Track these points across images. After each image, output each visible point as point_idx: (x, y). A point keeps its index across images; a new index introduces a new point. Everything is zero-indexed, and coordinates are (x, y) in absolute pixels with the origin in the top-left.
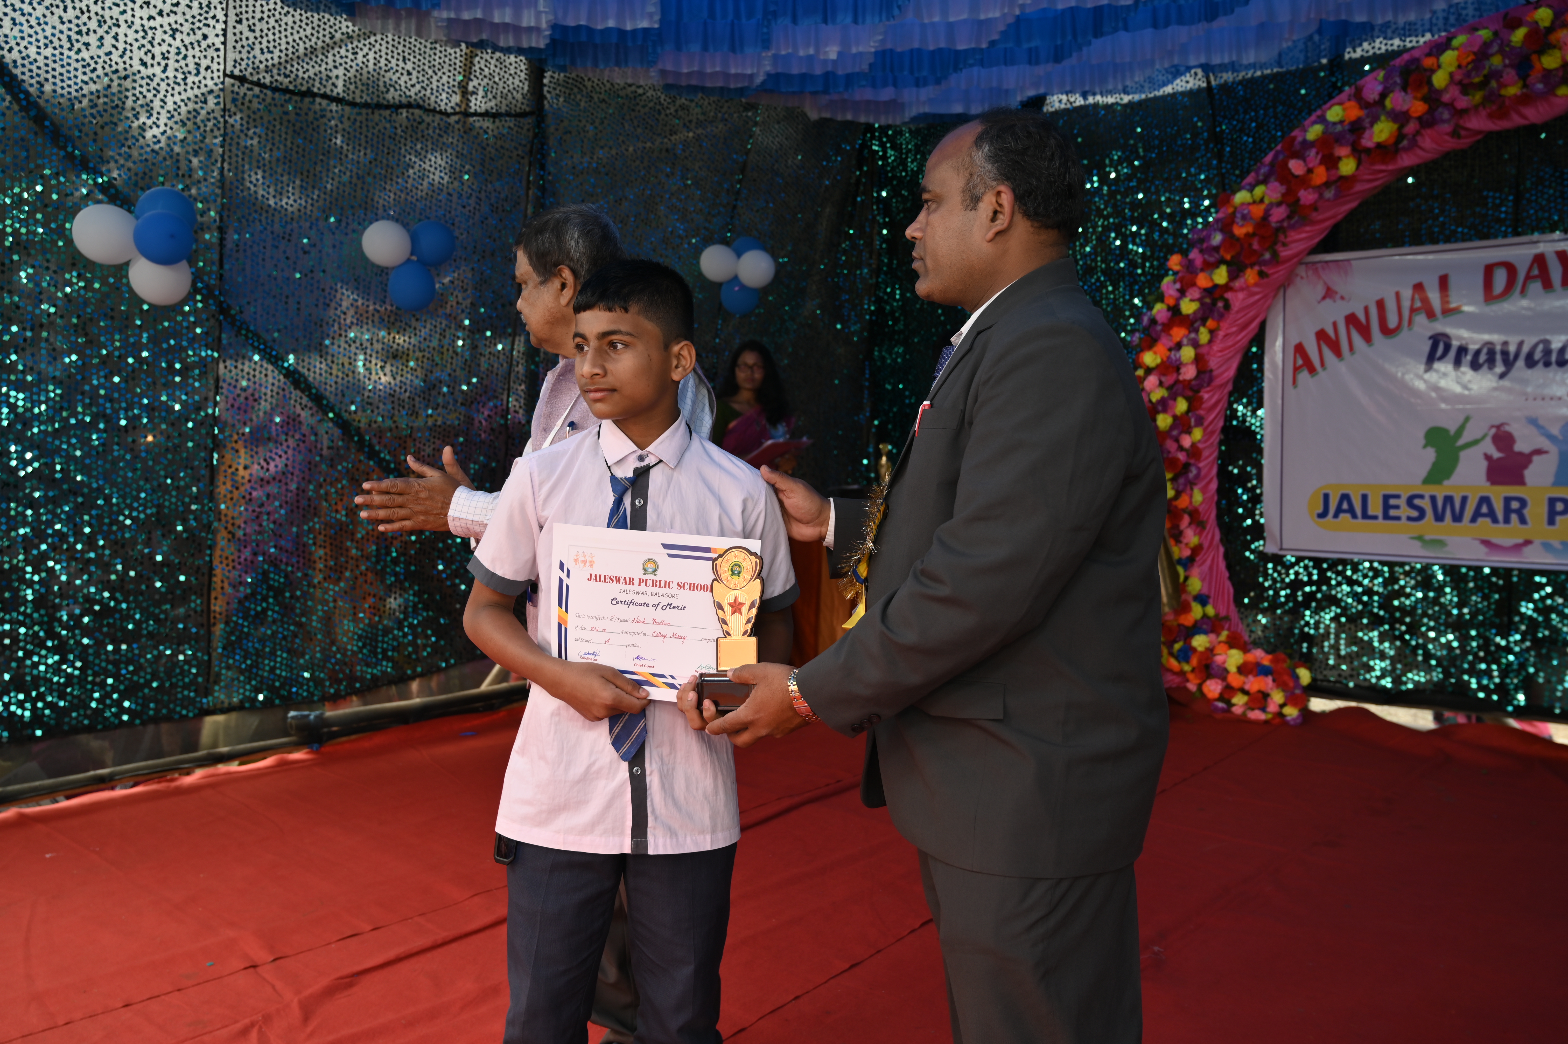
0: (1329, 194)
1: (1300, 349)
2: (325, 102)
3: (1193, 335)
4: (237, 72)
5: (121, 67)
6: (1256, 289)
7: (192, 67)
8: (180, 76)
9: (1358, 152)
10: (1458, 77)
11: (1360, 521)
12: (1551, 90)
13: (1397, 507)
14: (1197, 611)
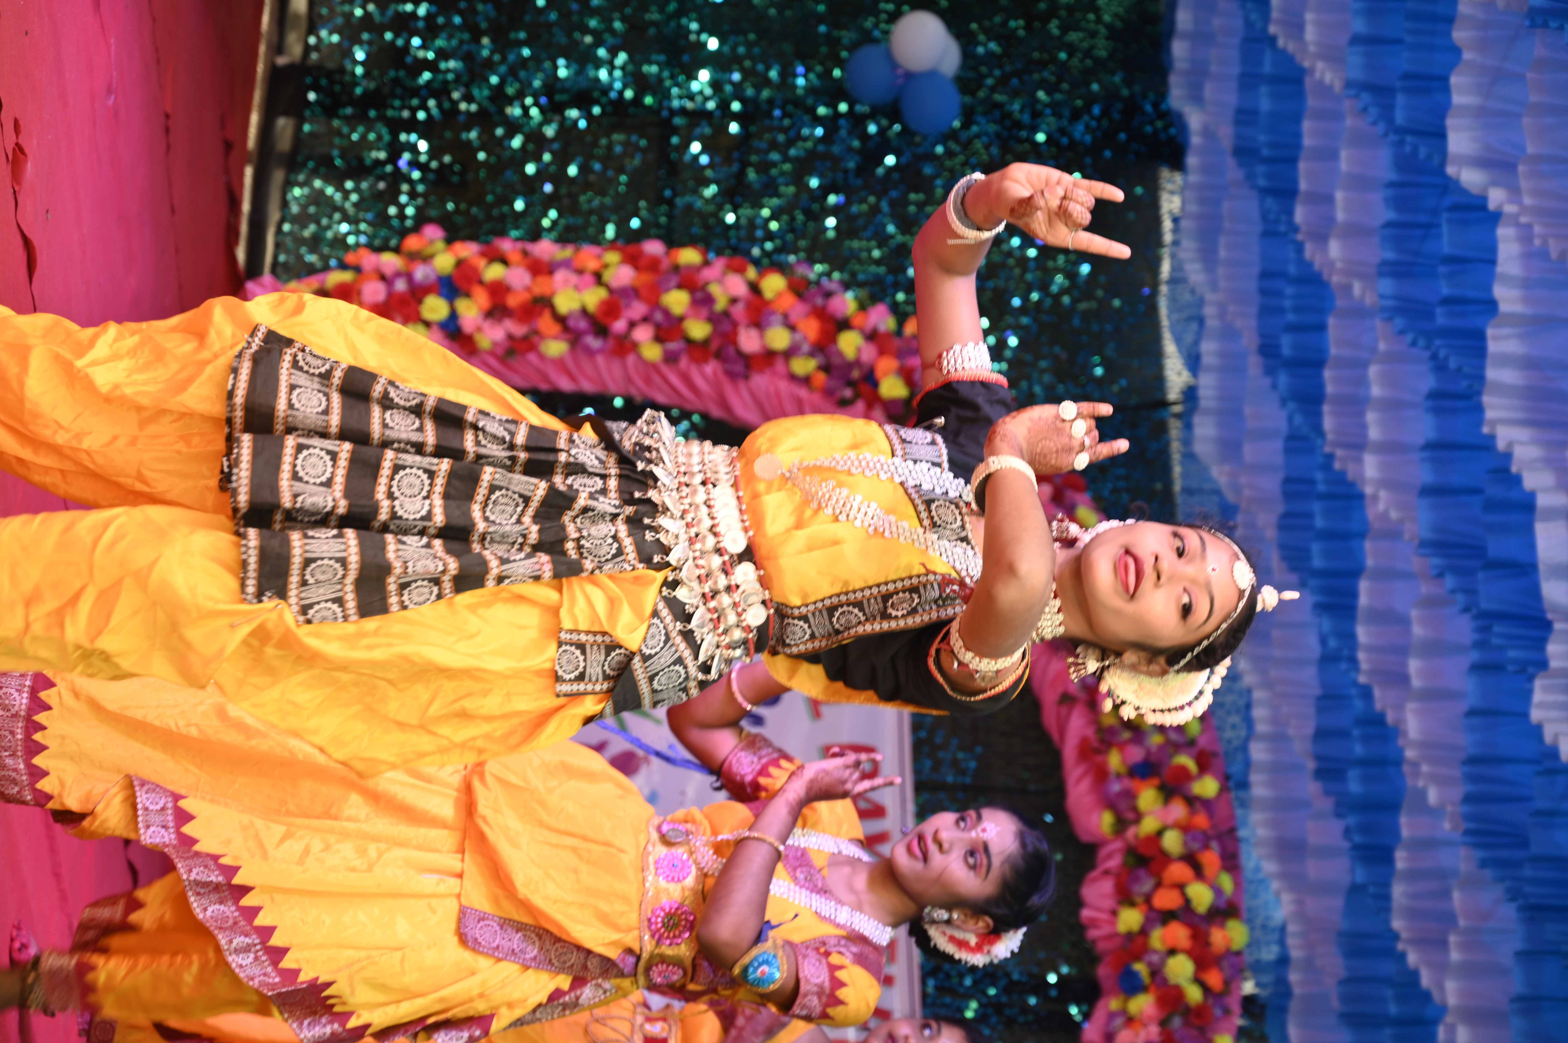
3: (806, 348)
12: (1110, 804)
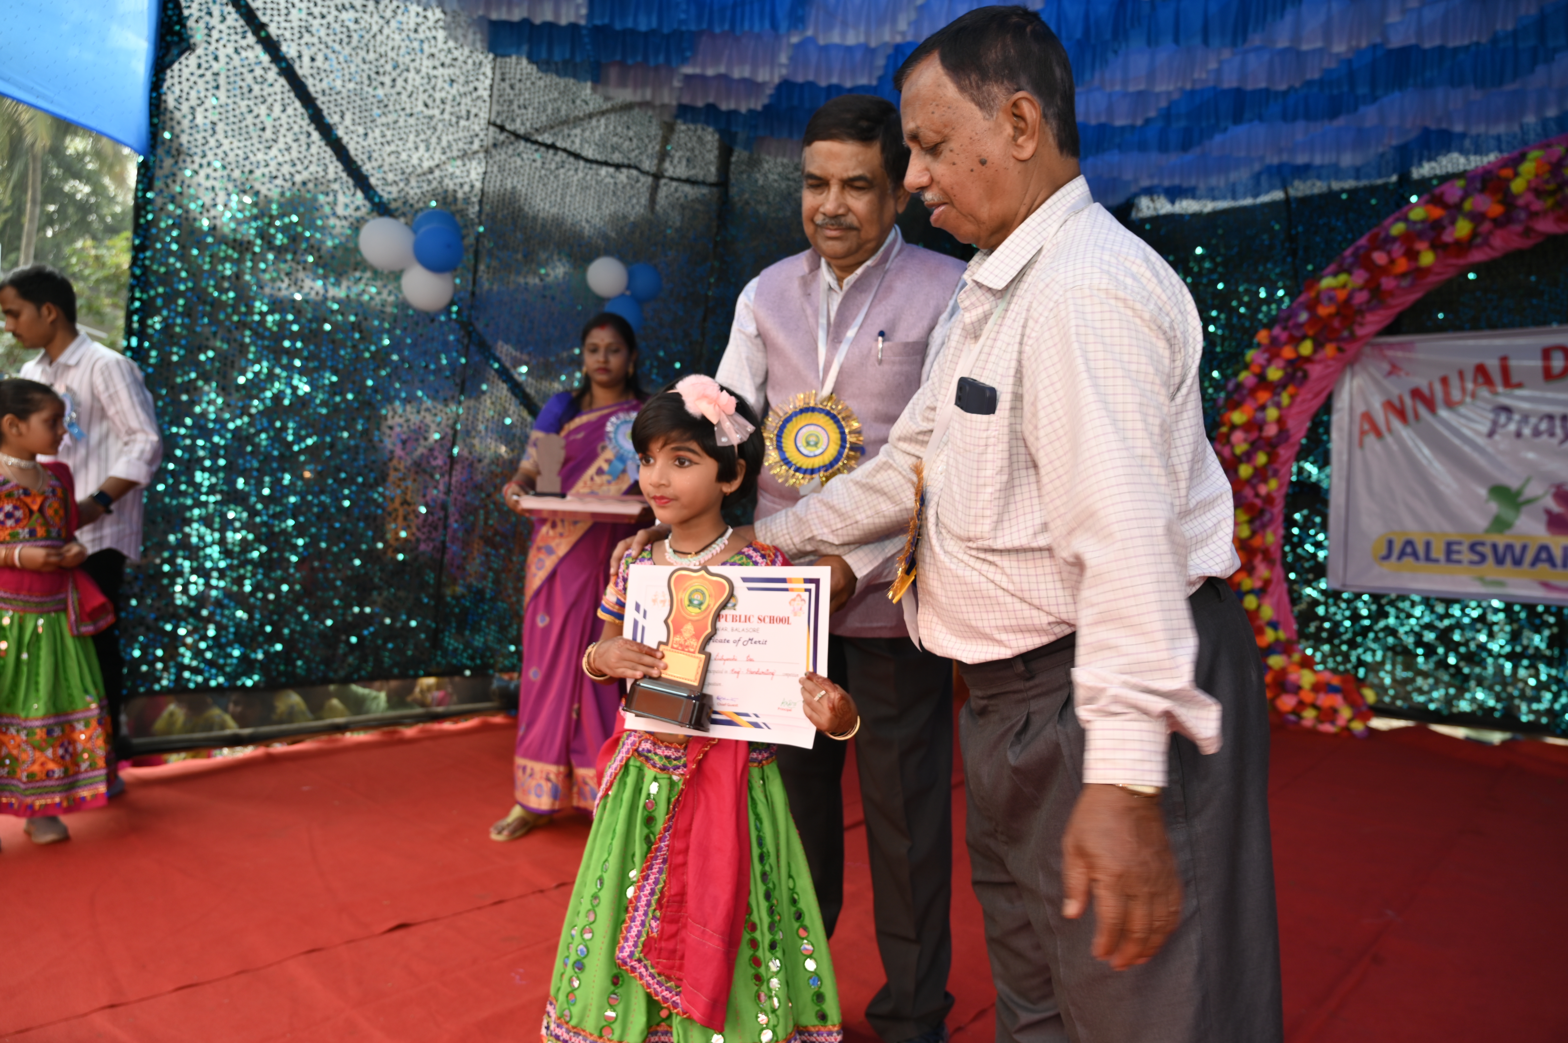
0: (1405, 283)
1: (1367, 417)
2: (565, 155)
3: (1276, 399)
4: (499, 122)
5: (408, 106)
6: (1331, 362)
7: (464, 113)
8: (454, 120)
9: (1436, 246)
10: (1533, 185)
11: (1422, 564)
13: (1459, 552)
14: (1270, 635)
